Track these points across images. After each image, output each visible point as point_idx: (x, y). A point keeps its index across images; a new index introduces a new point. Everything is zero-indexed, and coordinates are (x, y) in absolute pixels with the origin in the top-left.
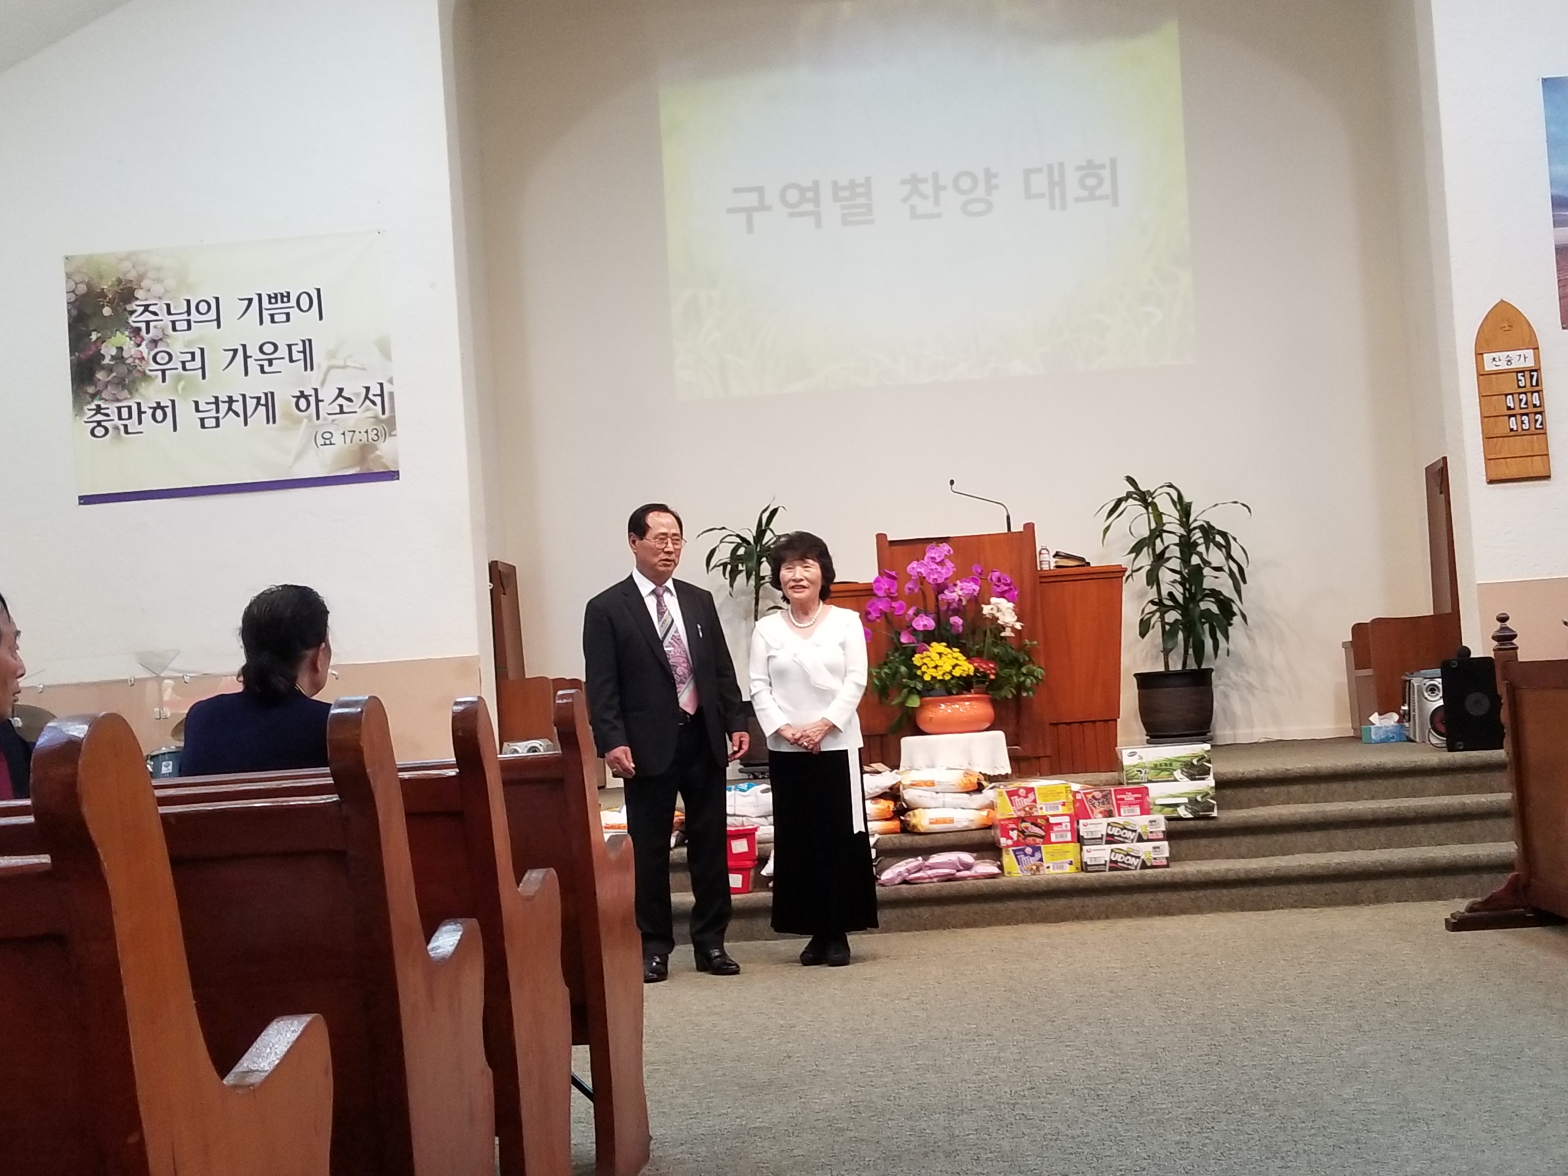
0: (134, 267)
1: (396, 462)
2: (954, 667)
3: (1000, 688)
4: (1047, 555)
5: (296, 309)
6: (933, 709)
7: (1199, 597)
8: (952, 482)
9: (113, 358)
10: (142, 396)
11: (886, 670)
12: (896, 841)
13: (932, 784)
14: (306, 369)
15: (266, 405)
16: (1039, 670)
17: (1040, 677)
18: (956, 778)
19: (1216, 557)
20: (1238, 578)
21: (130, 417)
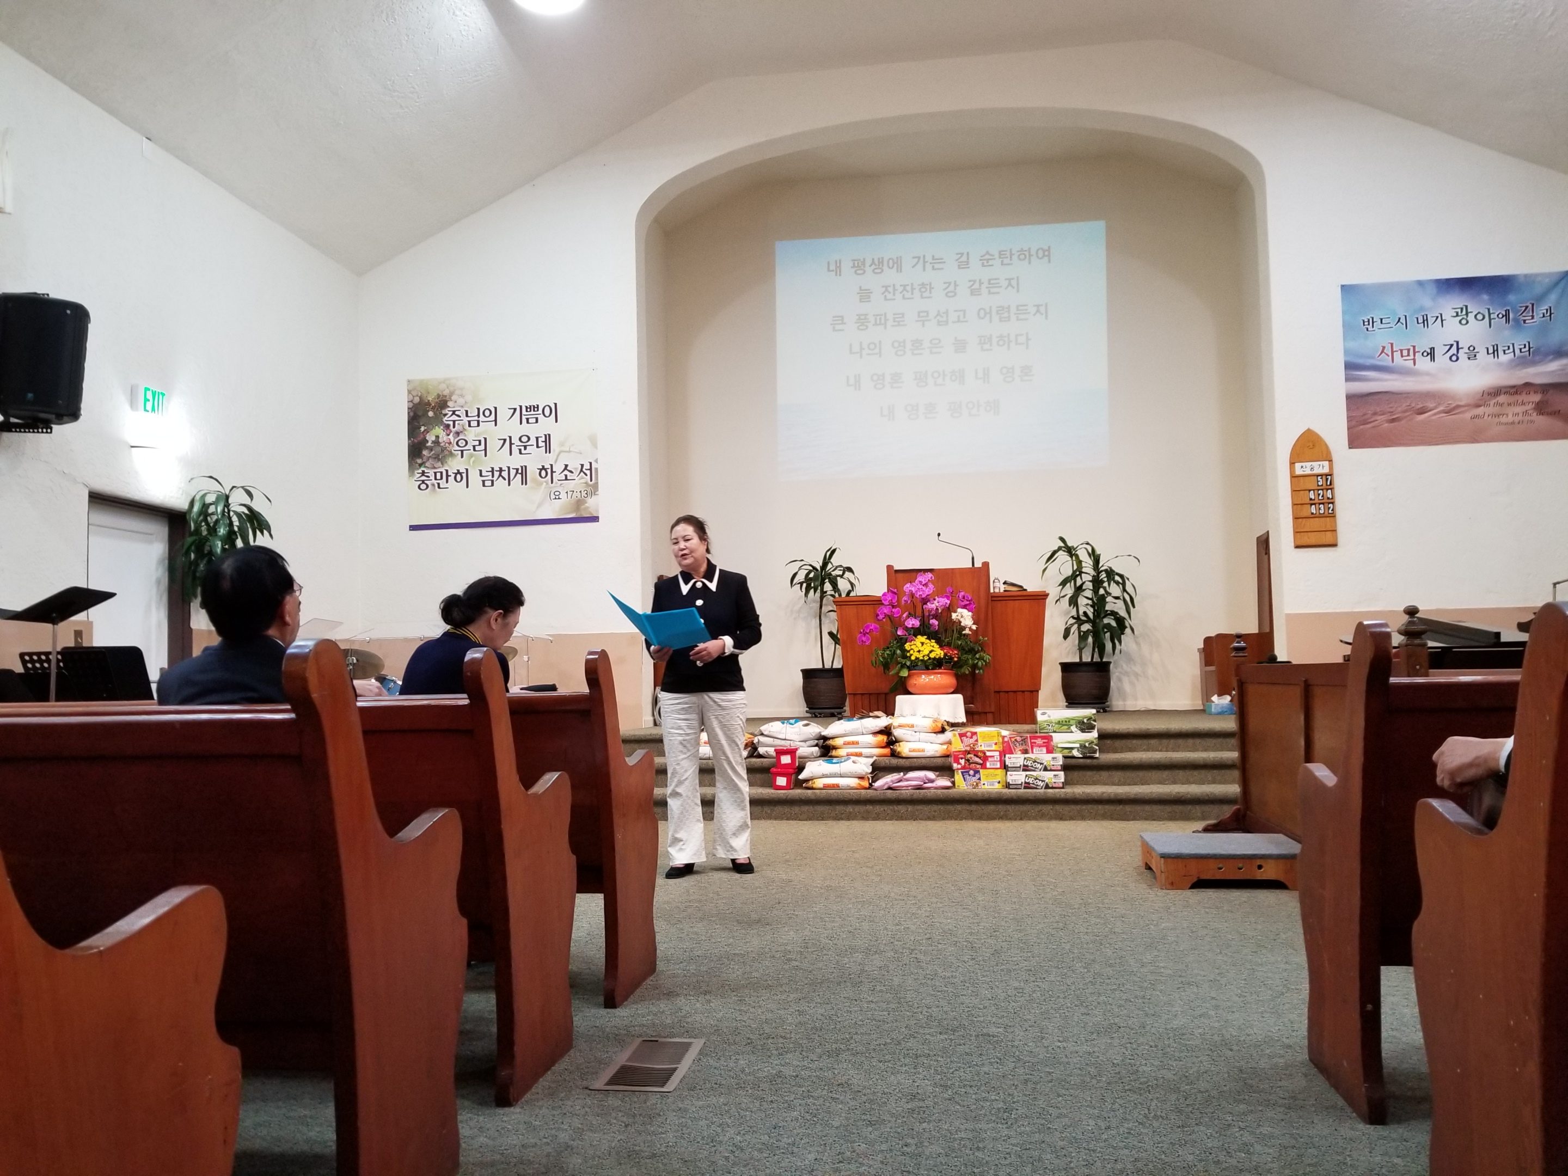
0: (448, 388)
1: (597, 511)
2: (931, 652)
3: (961, 667)
4: (998, 583)
5: (542, 415)
6: (917, 679)
7: (1102, 615)
8: (939, 535)
9: (433, 442)
10: (449, 466)
11: (888, 652)
12: (887, 761)
13: (913, 726)
14: (546, 452)
15: (522, 474)
16: (988, 656)
17: (988, 661)
18: (928, 723)
19: (1115, 590)
20: (1130, 604)
21: (442, 478)
